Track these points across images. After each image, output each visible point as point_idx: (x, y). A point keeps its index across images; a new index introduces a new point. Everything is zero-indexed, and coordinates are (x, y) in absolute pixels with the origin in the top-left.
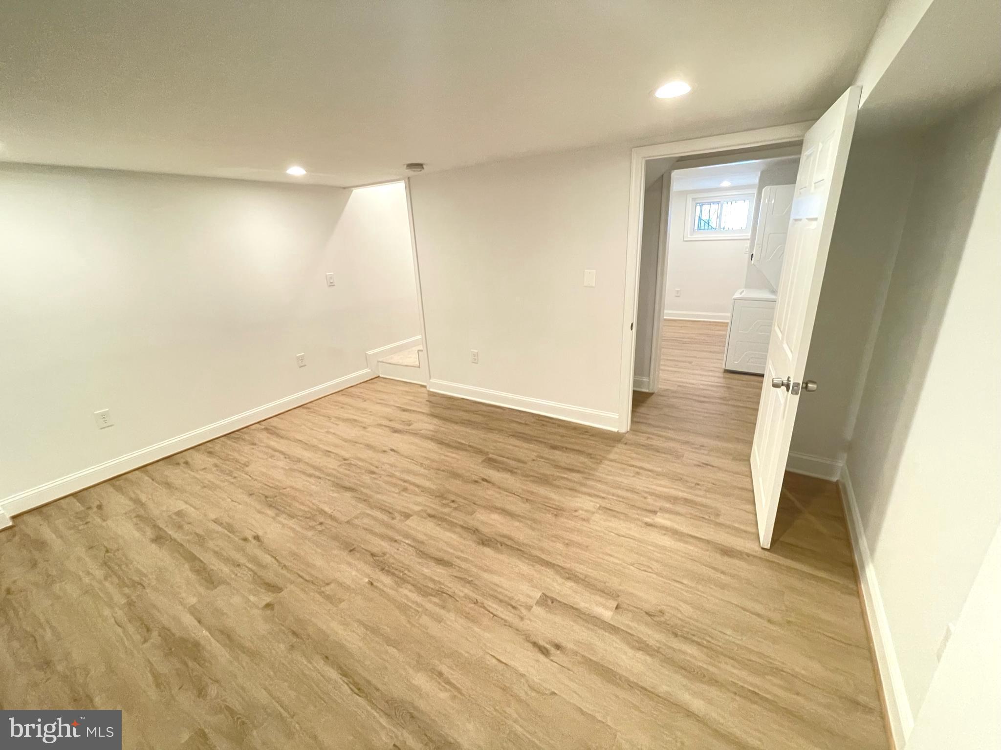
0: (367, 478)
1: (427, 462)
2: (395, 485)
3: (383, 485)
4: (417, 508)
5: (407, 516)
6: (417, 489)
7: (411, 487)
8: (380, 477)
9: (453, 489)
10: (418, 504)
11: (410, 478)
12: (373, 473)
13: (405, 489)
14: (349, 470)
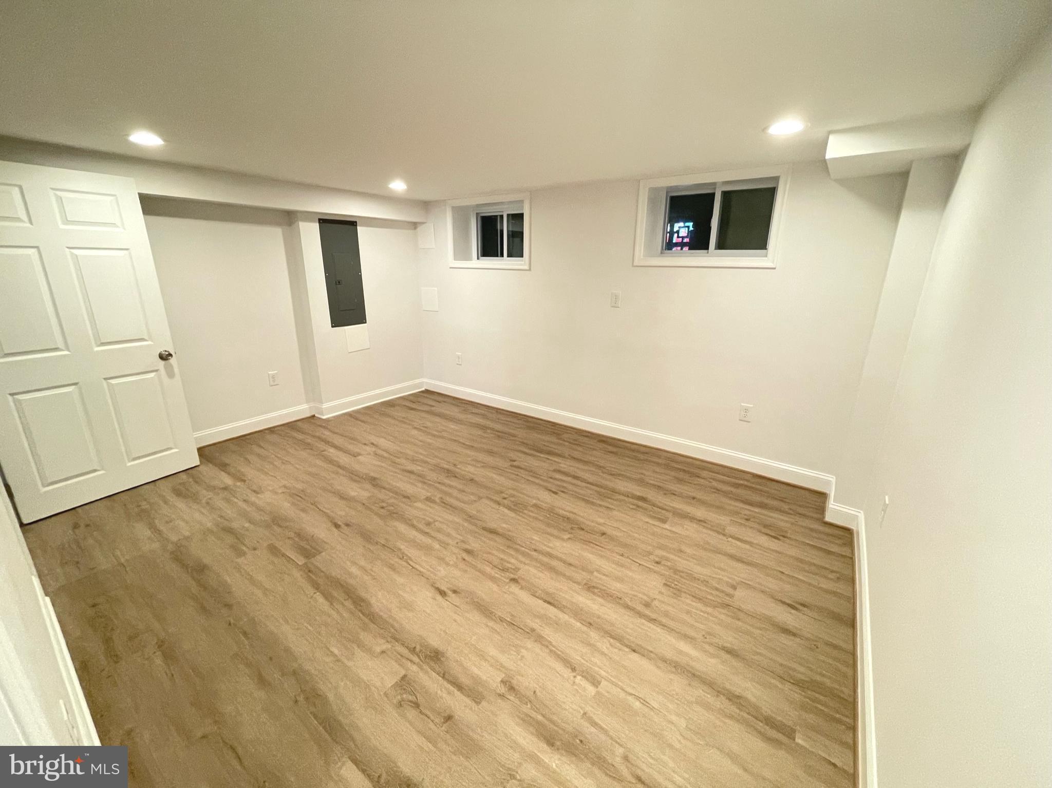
0: (474, 545)
1: (395, 560)
2: (439, 530)
3: (453, 533)
4: (419, 505)
5: (428, 499)
6: (415, 523)
7: (421, 526)
8: (457, 543)
9: (377, 520)
10: (417, 508)
11: (420, 537)
12: (468, 552)
13: (428, 524)
14: (502, 559)
